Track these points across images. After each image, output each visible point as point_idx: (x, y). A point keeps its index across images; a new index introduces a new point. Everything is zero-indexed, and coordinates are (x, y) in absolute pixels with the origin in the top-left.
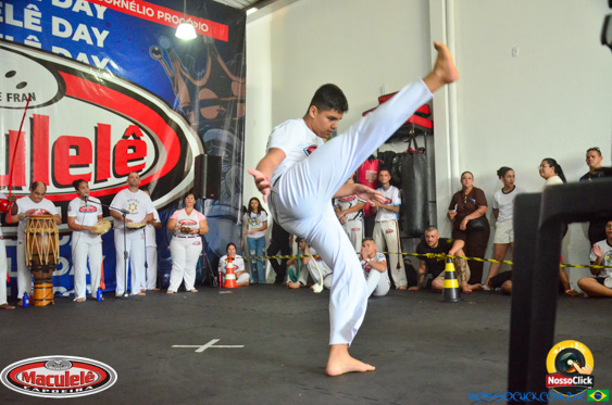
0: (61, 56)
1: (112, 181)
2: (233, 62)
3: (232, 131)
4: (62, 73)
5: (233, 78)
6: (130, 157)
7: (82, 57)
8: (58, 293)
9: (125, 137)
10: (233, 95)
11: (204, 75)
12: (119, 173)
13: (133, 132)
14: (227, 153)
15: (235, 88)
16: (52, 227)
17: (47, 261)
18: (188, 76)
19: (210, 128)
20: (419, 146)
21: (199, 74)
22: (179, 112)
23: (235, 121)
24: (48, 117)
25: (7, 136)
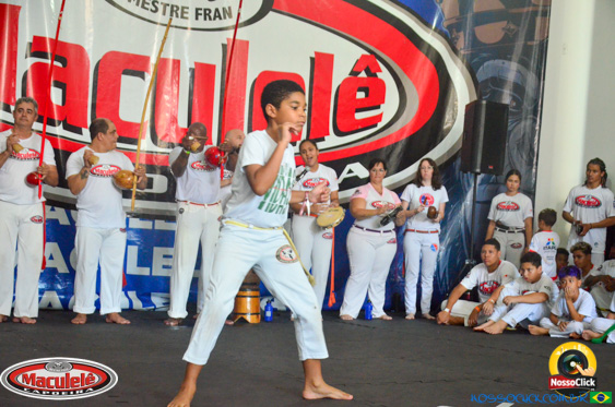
1: (332, 141)
3: (524, 63)
6: (359, 105)
9: (354, 73)
12: (342, 129)
13: (368, 65)
14: (514, 99)
19: (488, 59)
23: (531, 46)
24: (247, 43)
25: (193, 71)
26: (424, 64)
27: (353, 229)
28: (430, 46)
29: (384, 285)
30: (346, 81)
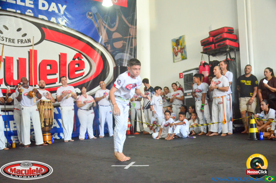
0: (43, 19)
2: (130, 18)
3: (131, 54)
4: (43, 29)
5: (130, 26)
7: (53, 19)
9: (74, 59)
10: (130, 35)
11: (114, 26)
13: (78, 56)
15: (131, 32)
18: (106, 26)
19: (118, 53)
20: (232, 57)
21: (113, 25)
22: (102, 45)
23: (132, 48)
24: (36, 51)
25: (18, 60)
26: (97, 55)
27: (79, 109)
28: (99, 50)
29: (92, 127)
30: (71, 62)
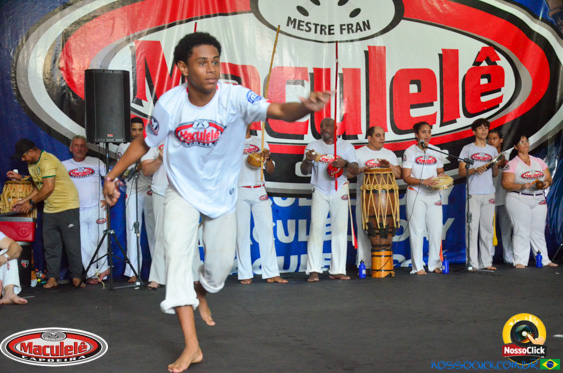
6: (484, 91)
8: (396, 262)
12: (470, 112)
16: (390, 183)
17: (384, 224)
24: (384, 48)
25: (341, 76)
28: (538, 34)
30: (470, 71)
